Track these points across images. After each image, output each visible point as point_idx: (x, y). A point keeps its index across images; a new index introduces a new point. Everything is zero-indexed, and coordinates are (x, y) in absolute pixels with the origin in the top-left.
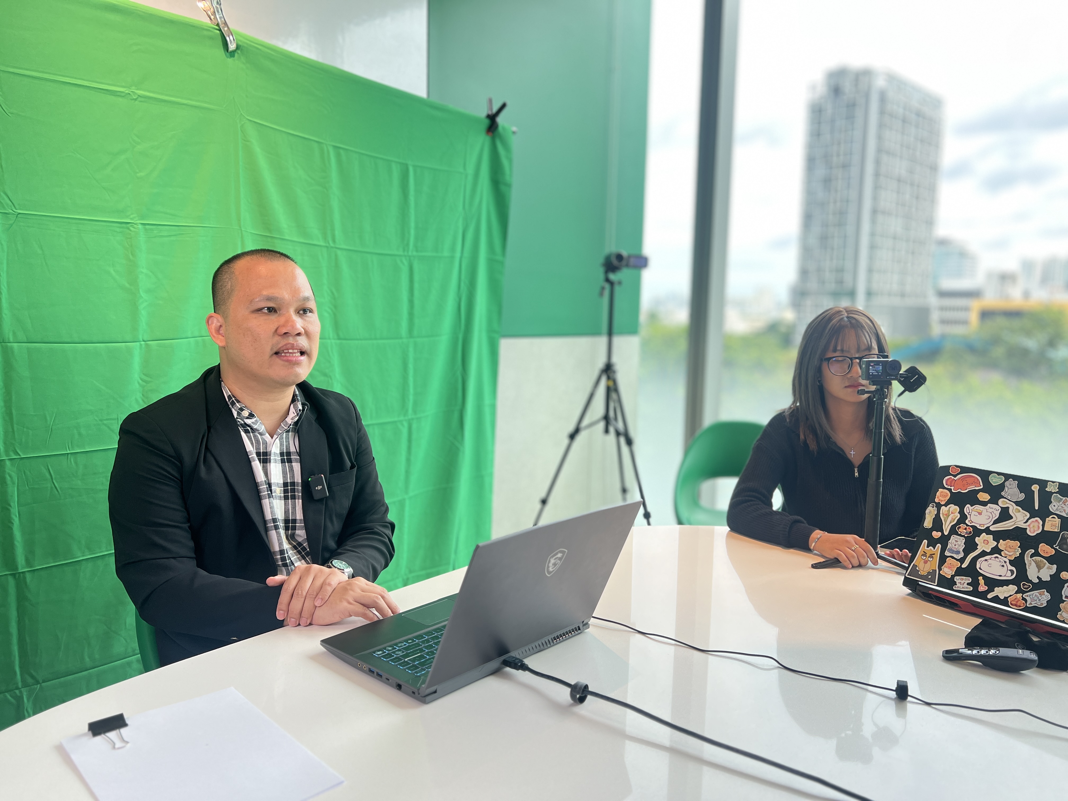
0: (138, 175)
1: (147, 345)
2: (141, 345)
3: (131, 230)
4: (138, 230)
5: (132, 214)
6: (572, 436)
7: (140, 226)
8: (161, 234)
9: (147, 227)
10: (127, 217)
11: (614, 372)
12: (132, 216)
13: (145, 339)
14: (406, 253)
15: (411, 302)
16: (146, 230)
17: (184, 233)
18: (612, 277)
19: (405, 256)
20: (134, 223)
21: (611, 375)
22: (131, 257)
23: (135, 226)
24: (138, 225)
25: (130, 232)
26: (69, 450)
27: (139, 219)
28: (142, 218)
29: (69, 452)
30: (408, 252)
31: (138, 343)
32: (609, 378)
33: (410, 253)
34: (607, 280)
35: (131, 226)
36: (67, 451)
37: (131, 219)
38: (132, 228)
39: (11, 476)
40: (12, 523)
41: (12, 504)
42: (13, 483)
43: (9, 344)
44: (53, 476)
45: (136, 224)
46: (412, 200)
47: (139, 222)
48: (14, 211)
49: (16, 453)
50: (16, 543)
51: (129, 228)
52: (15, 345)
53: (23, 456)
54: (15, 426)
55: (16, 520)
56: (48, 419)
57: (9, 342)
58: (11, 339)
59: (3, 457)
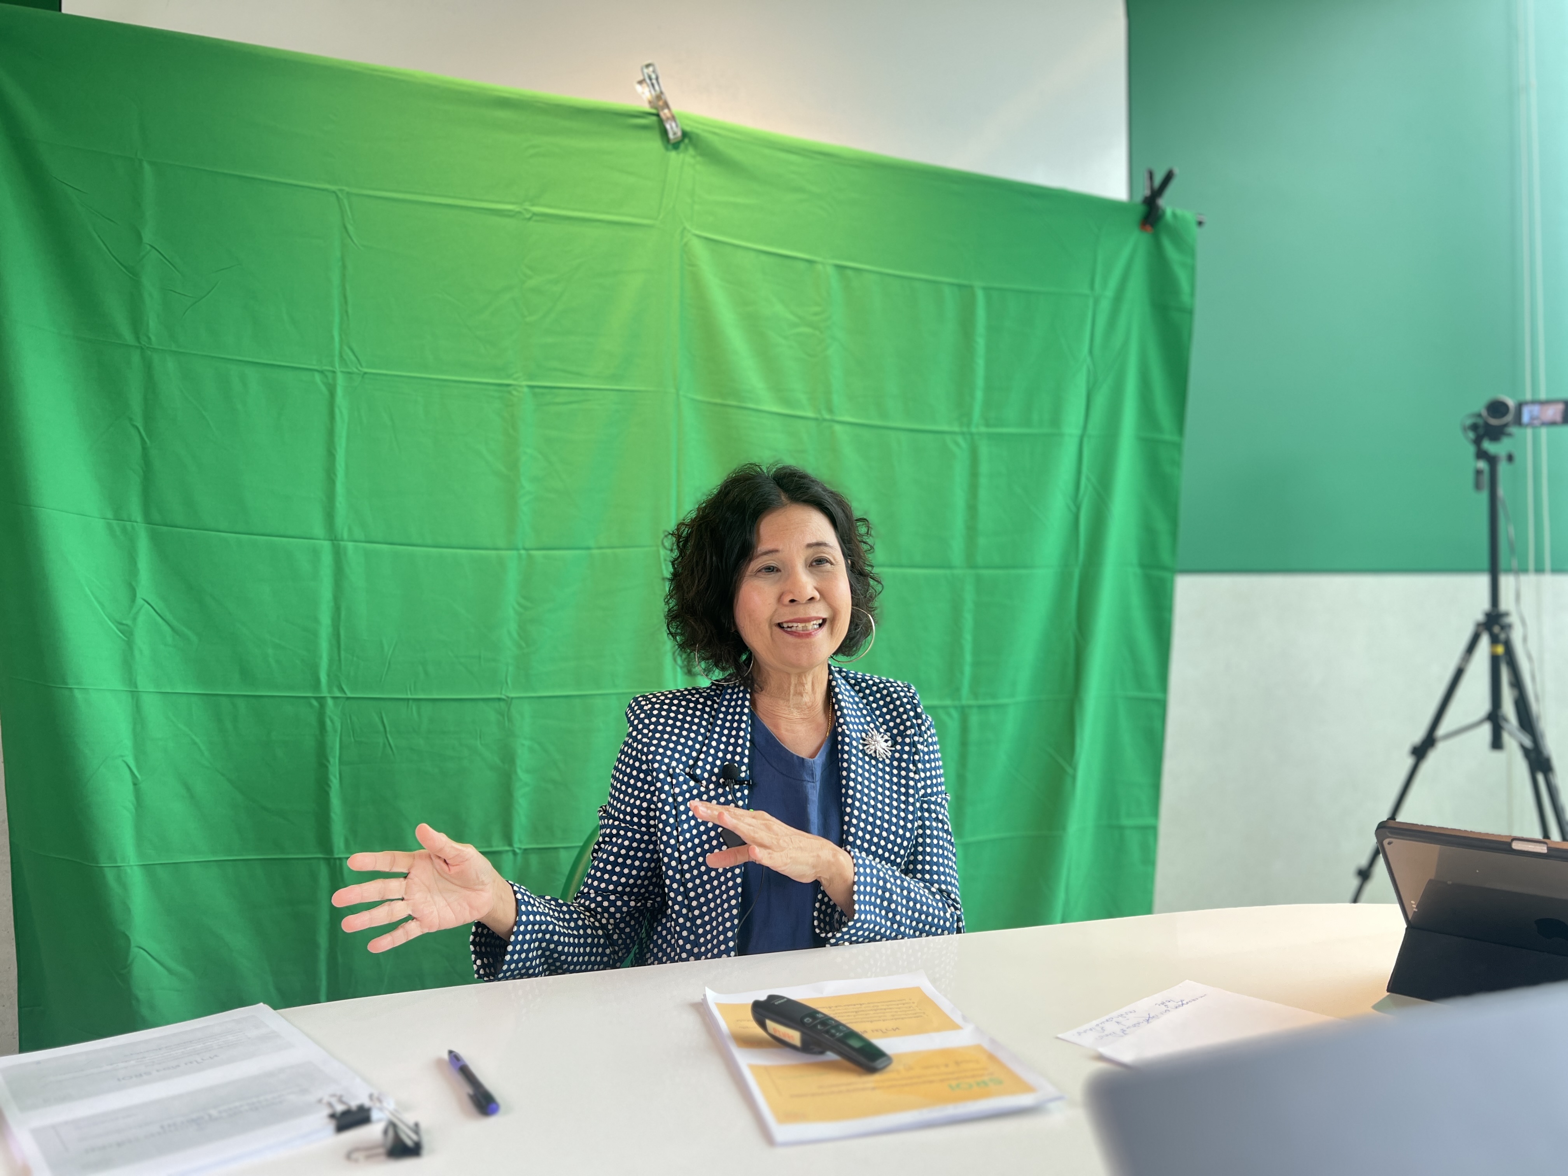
0: (528, 320)
1: (529, 555)
2: (520, 556)
3: (512, 396)
4: (522, 395)
5: (515, 373)
6: (1420, 752)
7: (526, 390)
8: (557, 401)
9: (537, 390)
10: (509, 376)
11: (1506, 627)
12: (515, 376)
13: (526, 547)
14: (965, 429)
15: (972, 509)
16: (535, 395)
17: (592, 398)
19: (963, 434)
20: (517, 385)
21: (1500, 633)
22: (511, 431)
23: (519, 389)
24: (523, 388)
25: (511, 398)
26: (411, 694)
27: (525, 380)
28: (531, 377)
29: (410, 696)
30: (969, 425)
31: (515, 553)
32: (1495, 638)
33: (974, 430)
35: (512, 389)
36: (407, 694)
38: (515, 393)
39: (332, 721)
40: (329, 786)
41: (331, 760)
42: (335, 731)
43: (342, 543)
44: (388, 729)
45: (520, 386)
46: (980, 343)
47: (525, 383)
48: (359, 370)
49: (342, 690)
50: (333, 815)
51: (510, 393)
52: (350, 545)
53: (349, 695)
54: (343, 653)
55: (335, 782)
56: (386, 647)
57: (342, 540)
58: (345, 536)
59: (325, 693)
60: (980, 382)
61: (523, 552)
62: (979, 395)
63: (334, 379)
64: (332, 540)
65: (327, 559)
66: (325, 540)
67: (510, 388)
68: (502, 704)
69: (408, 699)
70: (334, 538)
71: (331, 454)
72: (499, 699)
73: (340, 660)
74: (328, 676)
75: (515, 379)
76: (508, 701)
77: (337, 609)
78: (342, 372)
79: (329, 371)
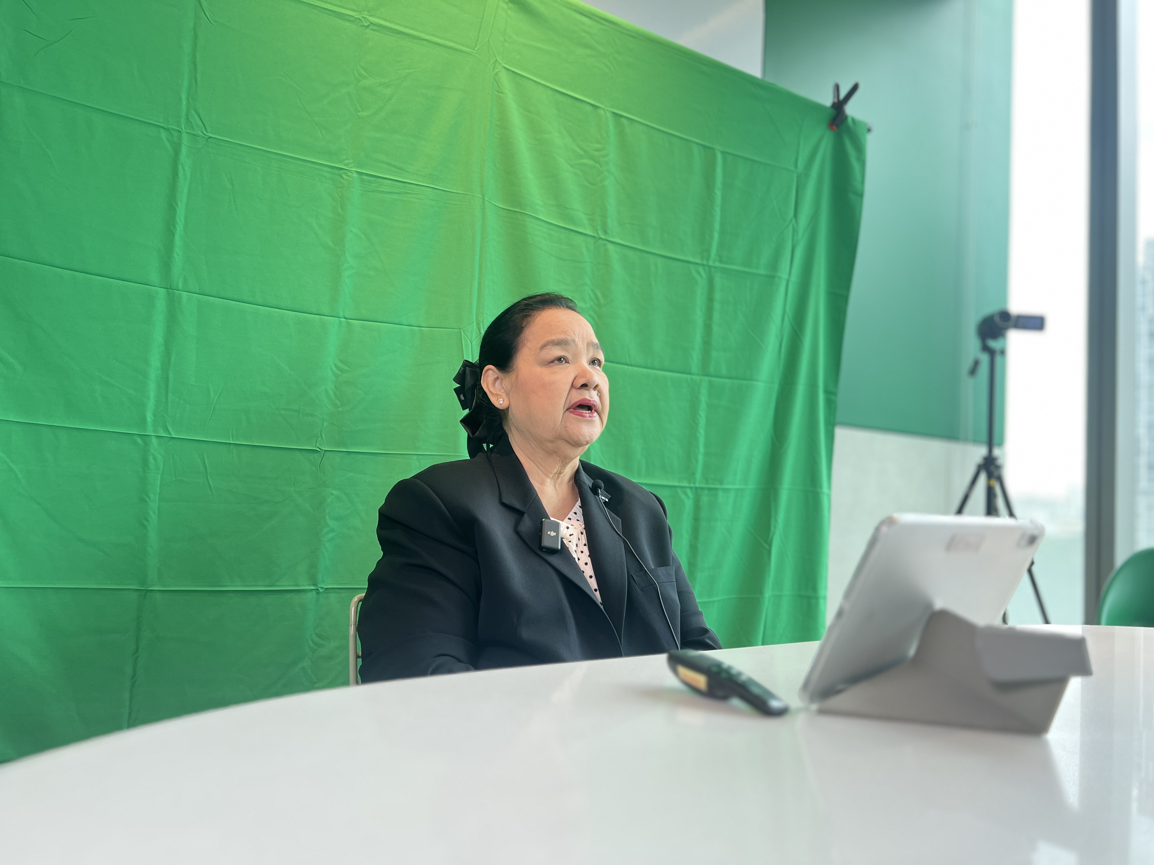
0: (360, 114)
1: (348, 323)
3: (343, 178)
4: (351, 179)
5: (347, 159)
7: (355, 175)
8: (380, 189)
9: (364, 177)
11: (998, 467)
12: (346, 162)
13: (347, 316)
14: (705, 262)
15: (708, 327)
16: (362, 181)
17: (411, 192)
19: (703, 266)
20: (347, 170)
21: (993, 471)
22: (340, 211)
23: (349, 174)
24: (352, 174)
25: (342, 181)
26: (233, 440)
27: (354, 166)
29: (232, 442)
30: (708, 259)
31: (336, 320)
32: (990, 474)
33: (711, 263)
34: (986, 348)
35: (344, 173)
36: (230, 441)
37: (345, 165)
38: (345, 176)
39: (155, 459)
40: (148, 521)
41: (152, 496)
42: (157, 468)
43: (177, 292)
44: (208, 471)
45: (350, 171)
46: (718, 194)
47: (354, 169)
48: (205, 134)
49: (167, 430)
51: (340, 175)
52: (185, 294)
53: (173, 435)
54: (170, 395)
55: (153, 517)
56: (212, 394)
57: (177, 290)
59: (150, 431)
61: (343, 320)
62: (716, 236)
63: (180, 138)
64: (166, 288)
65: (161, 305)
66: (161, 287)
67: (341, 172)
68: (316, 456)
69: (230, 443)
72: (314, 451)
73: (167, 402)
74: (154, 415)
75: (347, 165)
76: (322, 453)
77: (167, 353)
78: (187, 133)
79: (174, 130)
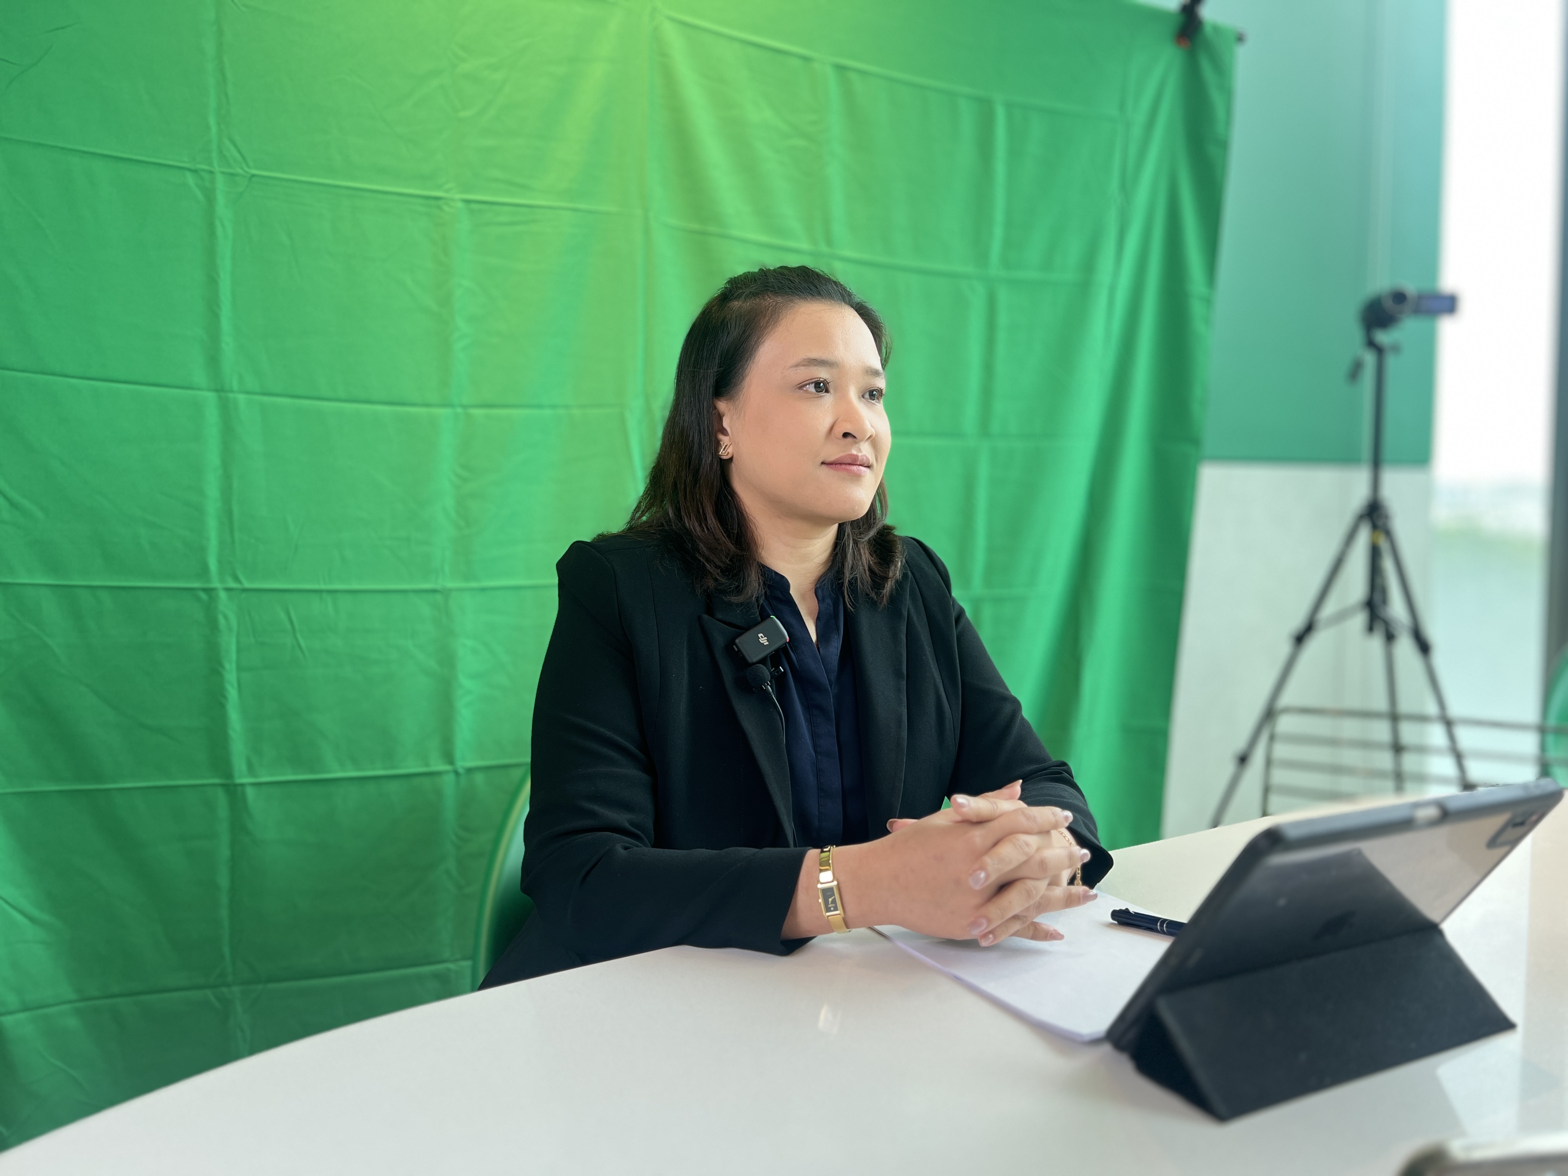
0: (461, 115)
1: (467, 414)
2: (456, 415)
3: (443, 211)
4: (455, 211)
5: (446, 182)
6: (1300, 638)
7: (460, 205)
8: (496, 220)
9: (473, 205)
10: (439, 187)
11: (1386, 517)
12: (447, 186)
13: (464, 404)
14: (982, 273)
16: (472, 212)
17: (540, 218)
18: (1383, 337)
19: (979, 278)
20: (448, 198)
21: (1380, 523)
22: (442, 257)
23: (452, 204)
24: (456, 203)
25: (443, 215)
27: (458, 192)
28: (467, 189)
29: (324, 587)
30: (986, 267)
31: (449, 411)
32: (1375, 527)
33: (991, 273)
34: (1371, 344)
35: (444, 203)
37: (444, 191)
38: (446, 208)
39: (226, 618)
40: (225, 697)
41: (227, 666)
42: (230, 629)
43: (231, 395)
44: (297, 627)
45: (453, 200)
47: (458, 196)
48: (246, 172)
49: (237, 579)
50: (232, 733)
51: (439, 208)
52: (241, 398)
53: (247, 585)
54: (236, 534)
55: (232, 693)
56: (291, 526)
57: (232, 391)
58: (235, 386)
59: (216, 584)
60: (999, 215)
61: (459, 410)
62: (998, 232)
63: (213, 181)
64: (217, 391)
65: (212, 415)
66: (209, 390)
67: (440, 202)
68: (439, 597)
69: (321, 591)
70: (220, 390)
71: (212, 281)
72: (434, 591)
73: (233, 542)
74: (220, 562)
75: (447, 191)
76: (446, 593)
77: (227, 477)
78: (223, 173)
79: (204, 170)
